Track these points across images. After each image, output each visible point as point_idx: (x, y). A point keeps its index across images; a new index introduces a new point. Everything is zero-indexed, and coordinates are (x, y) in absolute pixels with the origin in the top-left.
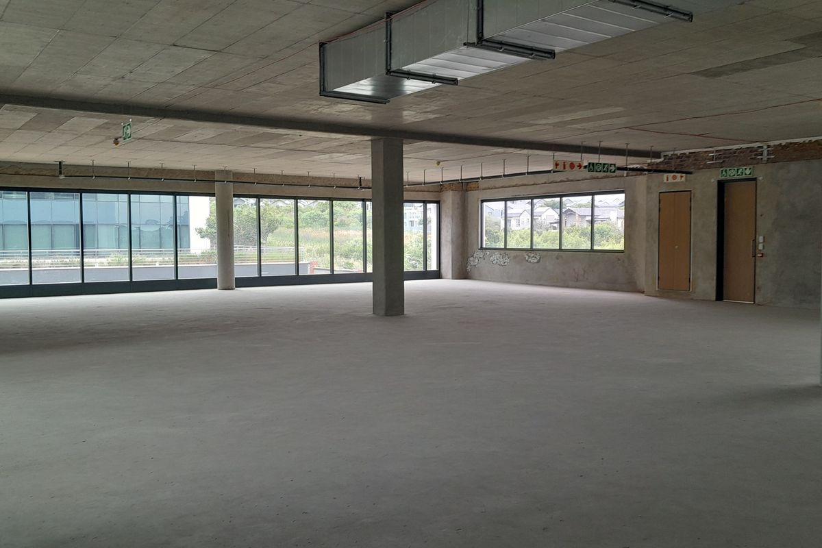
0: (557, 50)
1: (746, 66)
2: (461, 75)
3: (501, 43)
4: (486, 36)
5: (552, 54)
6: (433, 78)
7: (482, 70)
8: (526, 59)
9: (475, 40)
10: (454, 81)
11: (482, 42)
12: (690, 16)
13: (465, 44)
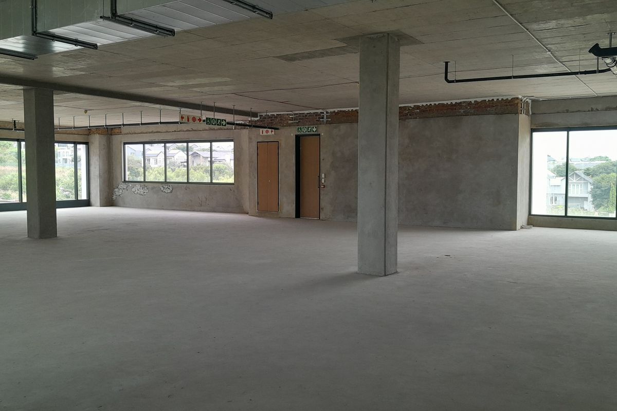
0: (176, 30)
2: (100, 41)
3: (131, 20)
4: (119, 13)
5: (172, 32)
6: (75, 42)
7: (117, 39)
8: (152, 34)
9: (109, 14)
10: (94, 46)
11: (115, 17)
12: (271, 15)
13: (101, 17)
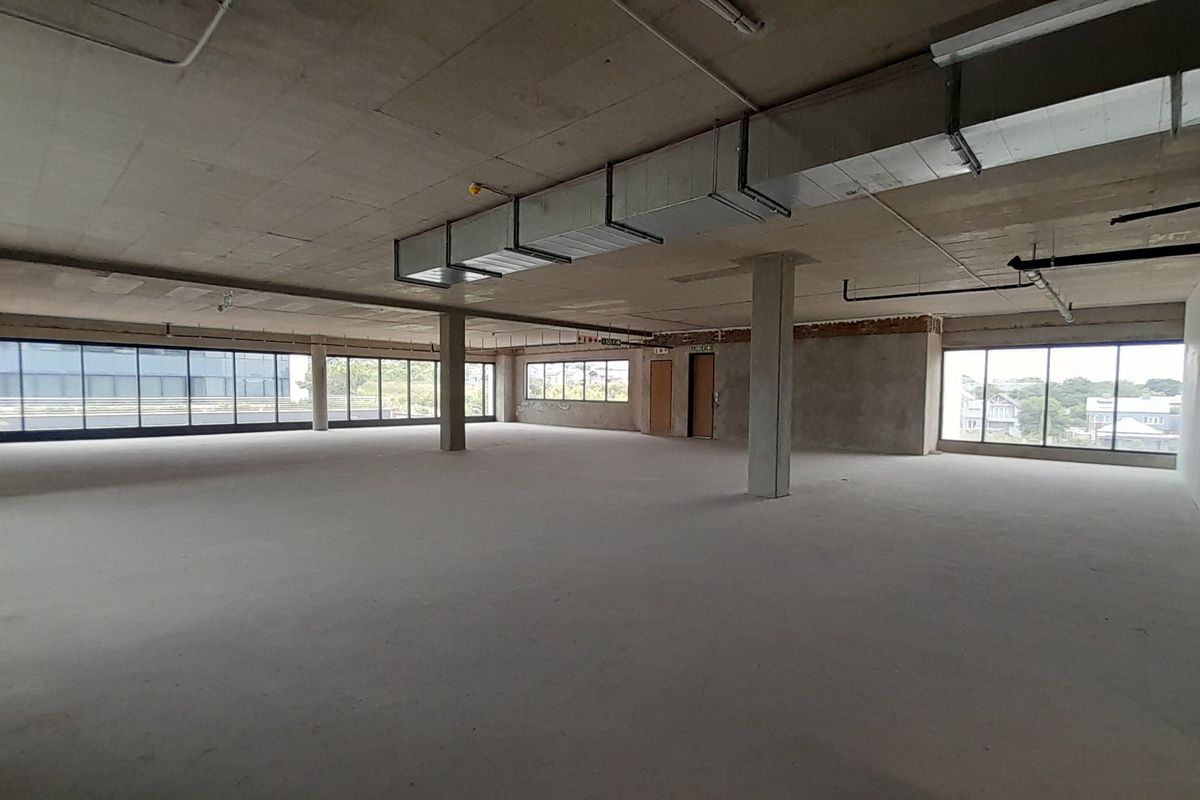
0: (573, 257)
1: (704, 277)
2: (504, 271)
3: (531, 249)
4: (521, 244)
5: (570, 260)
6: (483, 272)
7: (517, 268)
8: (548, 262)
9: (512, 246)
10: (500, 275)
11: (517, 248)
12: (661, 240)
13: (506, 249)
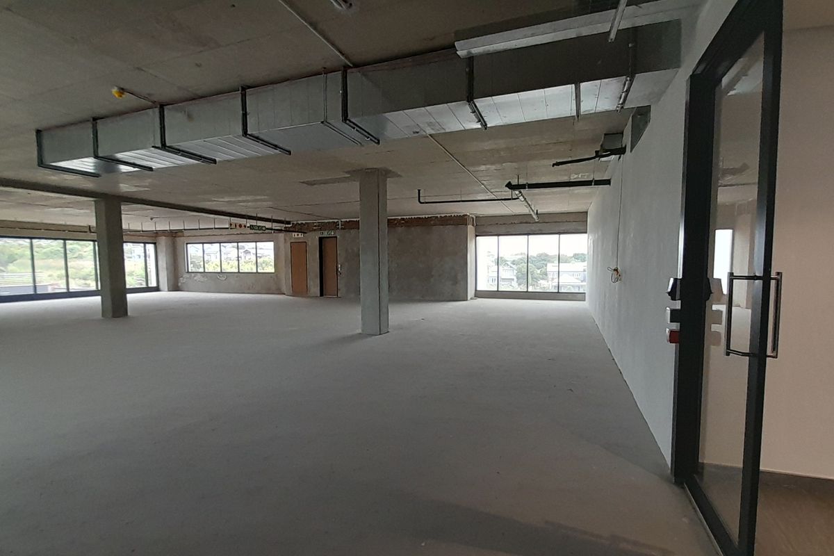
0: (217, 159)
2: (155, 166)
3: (179, 150)
4: (168, 144)
5: (214, 161)
6: (134, 165)
7: (168, 164)
8: (197, 162)
9: (160, 145)
10: (150, 169)
11: (164, 147)
12: (289, 152)
13: (153, 147)
